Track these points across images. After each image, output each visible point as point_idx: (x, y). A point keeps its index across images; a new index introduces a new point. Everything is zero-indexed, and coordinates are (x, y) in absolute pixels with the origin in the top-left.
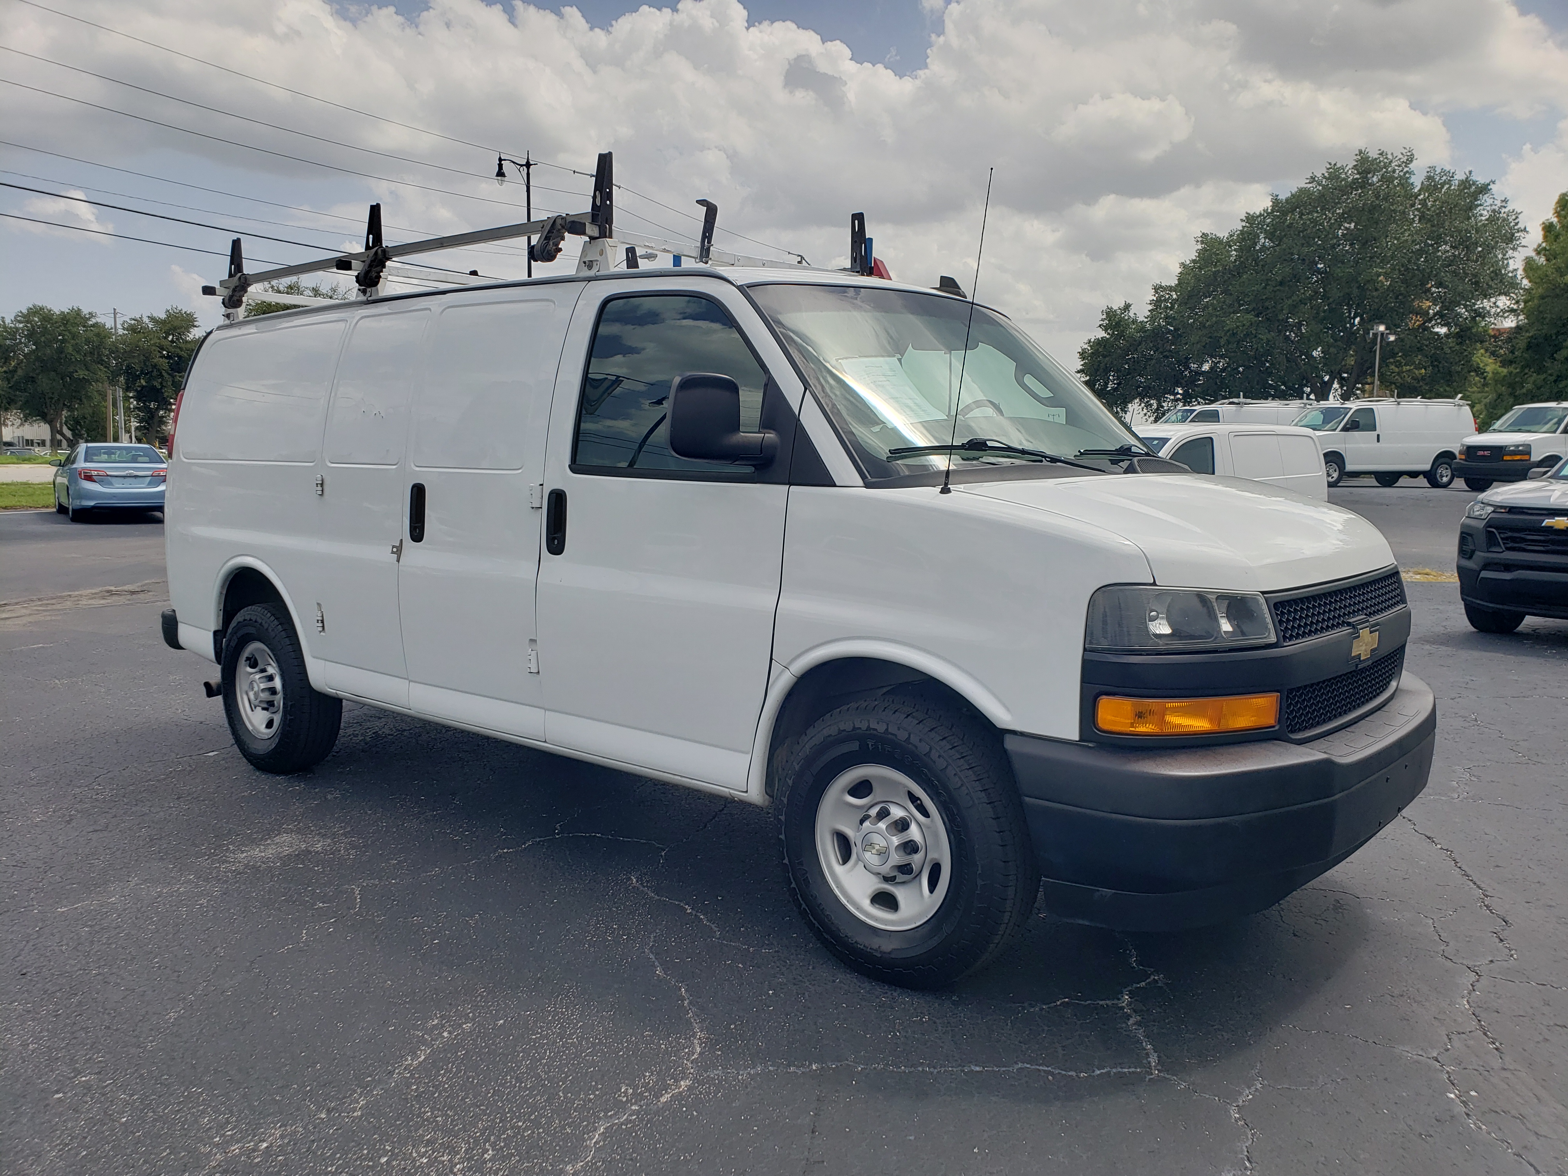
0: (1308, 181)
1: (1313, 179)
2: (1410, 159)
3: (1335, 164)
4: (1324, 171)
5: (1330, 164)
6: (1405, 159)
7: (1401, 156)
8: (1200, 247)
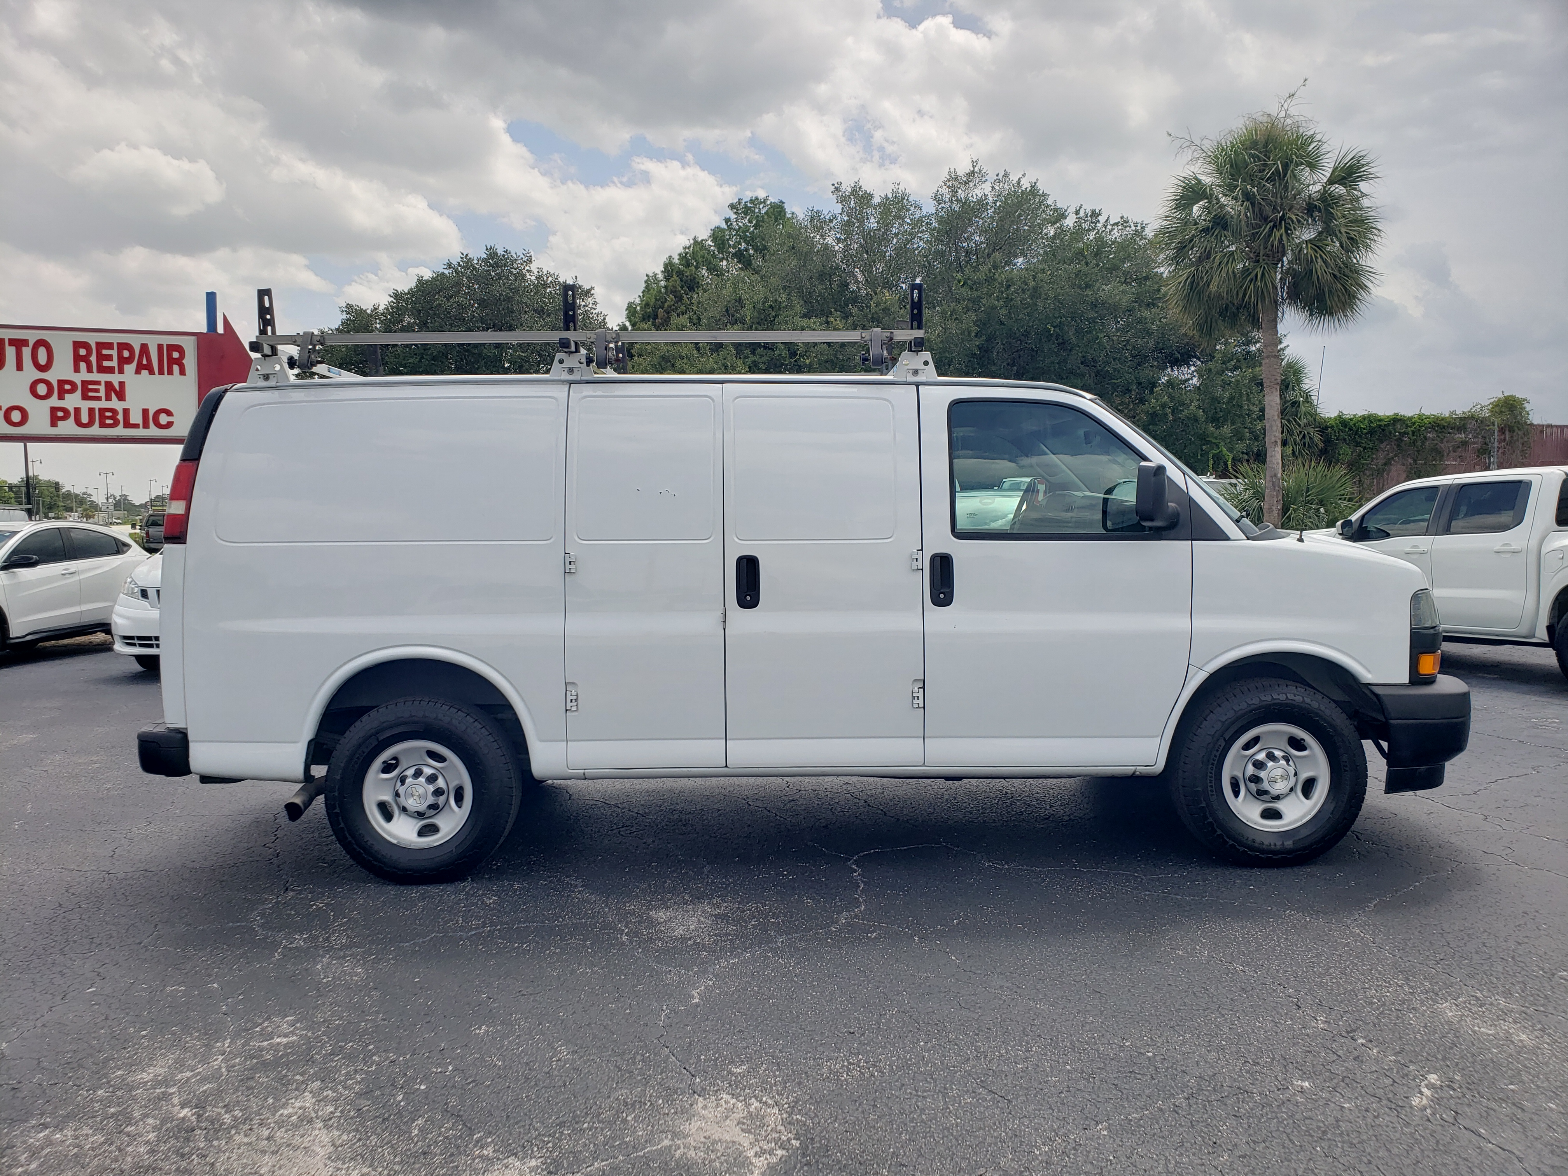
0: (445, 267)
1: (449, 265)
2: (530, 260)
3: (467, 255)
4: (459, 260)
5: (462, 254)
6: (525, 259)
7: (523, 256)
8: (344, 316)
